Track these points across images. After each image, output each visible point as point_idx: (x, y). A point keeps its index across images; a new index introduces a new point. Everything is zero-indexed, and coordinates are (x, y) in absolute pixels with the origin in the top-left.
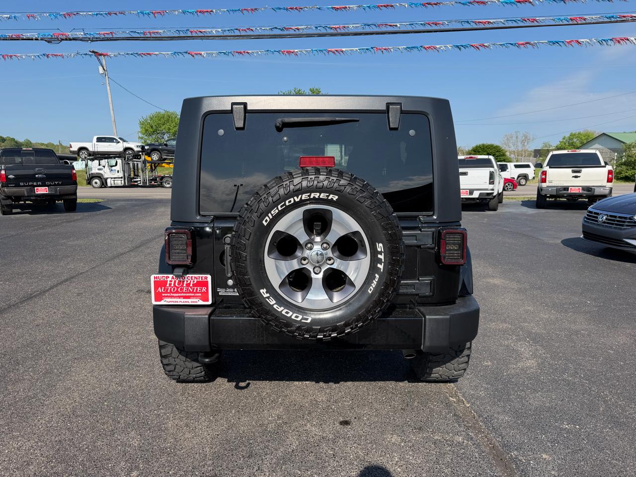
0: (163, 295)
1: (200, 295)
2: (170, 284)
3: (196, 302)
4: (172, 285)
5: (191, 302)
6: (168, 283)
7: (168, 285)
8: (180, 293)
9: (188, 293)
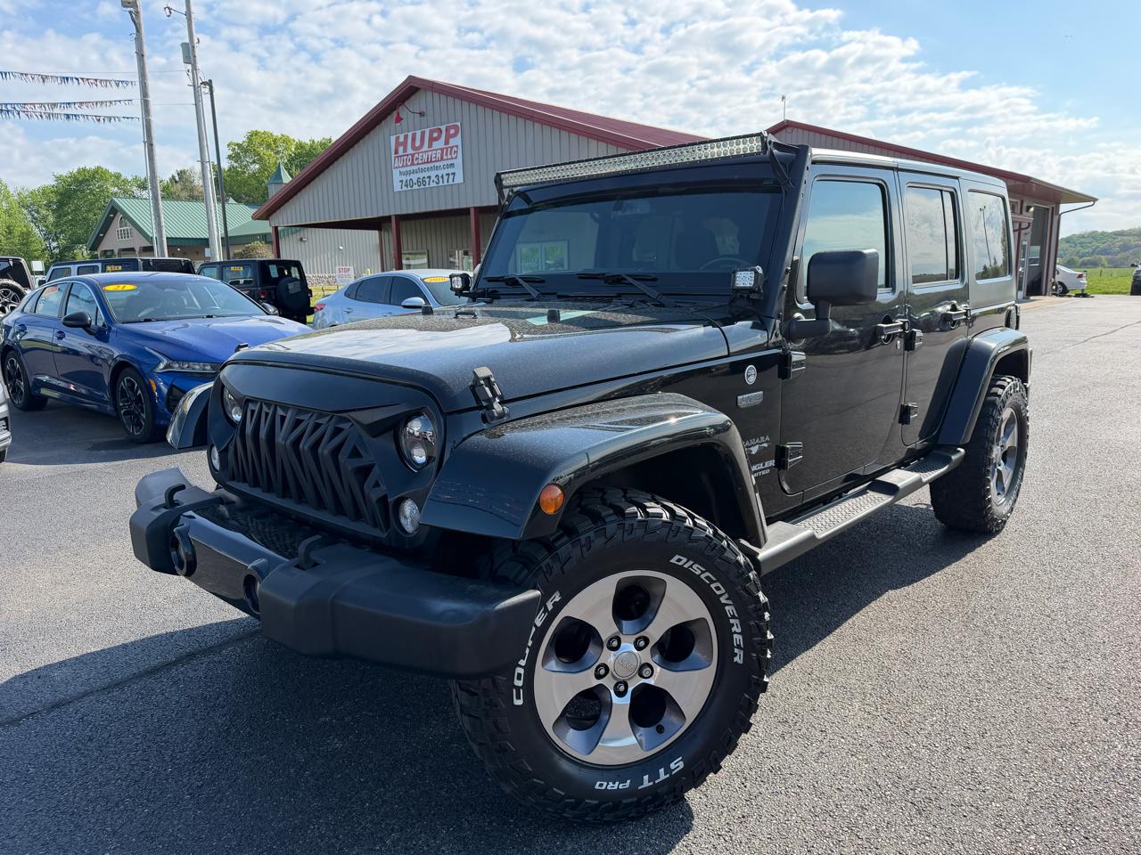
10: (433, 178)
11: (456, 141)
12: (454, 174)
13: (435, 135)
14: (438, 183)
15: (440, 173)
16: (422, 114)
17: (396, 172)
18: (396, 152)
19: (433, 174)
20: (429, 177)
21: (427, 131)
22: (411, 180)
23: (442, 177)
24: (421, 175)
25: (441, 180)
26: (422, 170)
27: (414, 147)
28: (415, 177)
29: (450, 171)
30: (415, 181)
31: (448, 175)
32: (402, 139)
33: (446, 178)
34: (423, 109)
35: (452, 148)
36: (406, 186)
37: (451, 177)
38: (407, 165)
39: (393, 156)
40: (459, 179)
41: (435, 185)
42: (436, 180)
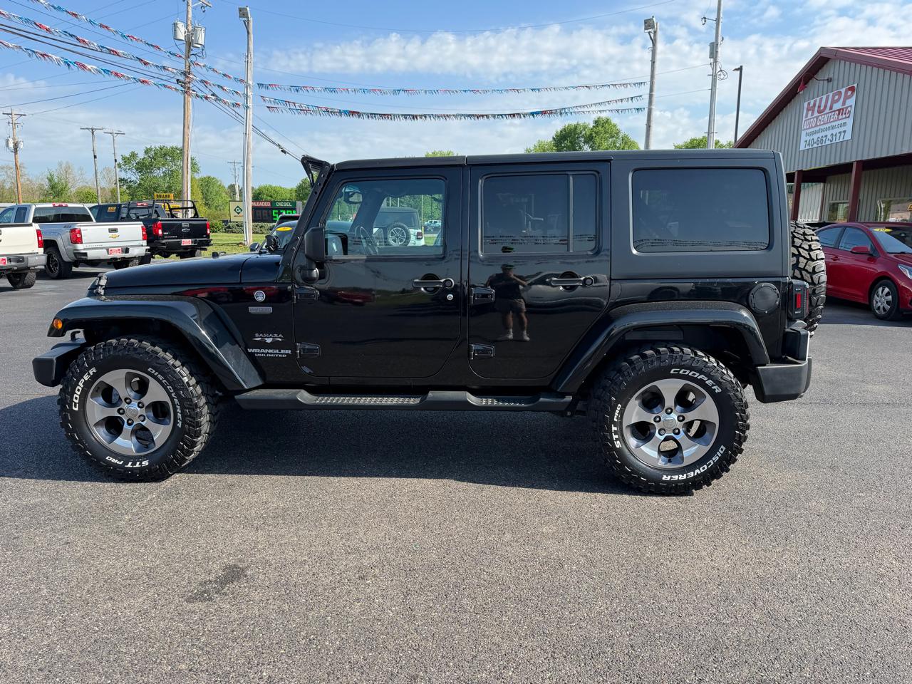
10: (829, 137)
11: (851, 102)
12: (845, 132)
13: (836, 97)
14: (831, 141)
15: (834, 132)
16: (829, 80)
17: (803, 133)
18: (806, 116)
19: (829, 133)
20: (826, 136)
21: (831, 94)
22: (813, 139)
23: (836, 135)
24: (820, 135)
25: (834, 137)
26: (822, 130)
27: (819, 112)
28: (815, 136)
29: (842, 129)
30: (815, 141)
31: (840, 133)
32: (811, 105)
33: (838, 135)
34: (831, 76)
35: (848, 107)
36: (809, 145)
37: (843, 134)
38: (812, 127)
39: (804, 119)
40: (848, 136)
41: (829, 142)
42: (830, 138)
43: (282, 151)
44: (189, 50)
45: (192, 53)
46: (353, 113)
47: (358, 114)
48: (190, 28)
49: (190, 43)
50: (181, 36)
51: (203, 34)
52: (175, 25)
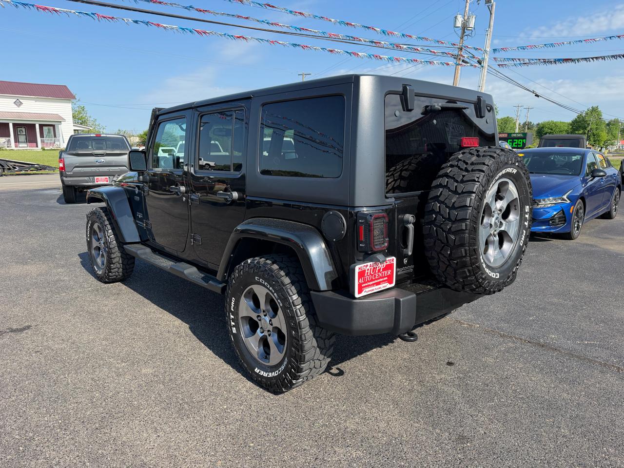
0: (363, 285)
1: (386, 278)
2: (368, 273)
3: (386, 286)
4: (369, 274)
5: (384, 287)
6: (366, 271)
7: (366, 275)
8: (374, 280)
9: (379, 279)
43: (536, 95)
44: (464, 32)
45: (465, 34)
46: (567, 60)
47: (572, 60)
48: (466, 18)
49: (465, 27)
50: (459, 24)
51: (474, 20)
52: (456, 18)
